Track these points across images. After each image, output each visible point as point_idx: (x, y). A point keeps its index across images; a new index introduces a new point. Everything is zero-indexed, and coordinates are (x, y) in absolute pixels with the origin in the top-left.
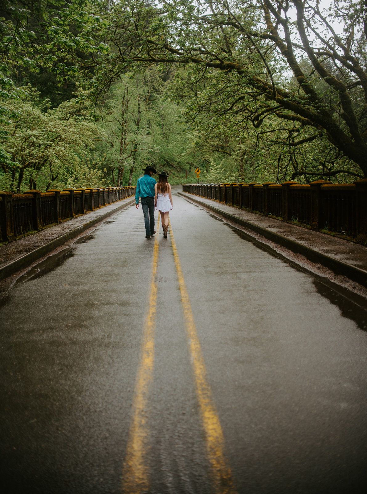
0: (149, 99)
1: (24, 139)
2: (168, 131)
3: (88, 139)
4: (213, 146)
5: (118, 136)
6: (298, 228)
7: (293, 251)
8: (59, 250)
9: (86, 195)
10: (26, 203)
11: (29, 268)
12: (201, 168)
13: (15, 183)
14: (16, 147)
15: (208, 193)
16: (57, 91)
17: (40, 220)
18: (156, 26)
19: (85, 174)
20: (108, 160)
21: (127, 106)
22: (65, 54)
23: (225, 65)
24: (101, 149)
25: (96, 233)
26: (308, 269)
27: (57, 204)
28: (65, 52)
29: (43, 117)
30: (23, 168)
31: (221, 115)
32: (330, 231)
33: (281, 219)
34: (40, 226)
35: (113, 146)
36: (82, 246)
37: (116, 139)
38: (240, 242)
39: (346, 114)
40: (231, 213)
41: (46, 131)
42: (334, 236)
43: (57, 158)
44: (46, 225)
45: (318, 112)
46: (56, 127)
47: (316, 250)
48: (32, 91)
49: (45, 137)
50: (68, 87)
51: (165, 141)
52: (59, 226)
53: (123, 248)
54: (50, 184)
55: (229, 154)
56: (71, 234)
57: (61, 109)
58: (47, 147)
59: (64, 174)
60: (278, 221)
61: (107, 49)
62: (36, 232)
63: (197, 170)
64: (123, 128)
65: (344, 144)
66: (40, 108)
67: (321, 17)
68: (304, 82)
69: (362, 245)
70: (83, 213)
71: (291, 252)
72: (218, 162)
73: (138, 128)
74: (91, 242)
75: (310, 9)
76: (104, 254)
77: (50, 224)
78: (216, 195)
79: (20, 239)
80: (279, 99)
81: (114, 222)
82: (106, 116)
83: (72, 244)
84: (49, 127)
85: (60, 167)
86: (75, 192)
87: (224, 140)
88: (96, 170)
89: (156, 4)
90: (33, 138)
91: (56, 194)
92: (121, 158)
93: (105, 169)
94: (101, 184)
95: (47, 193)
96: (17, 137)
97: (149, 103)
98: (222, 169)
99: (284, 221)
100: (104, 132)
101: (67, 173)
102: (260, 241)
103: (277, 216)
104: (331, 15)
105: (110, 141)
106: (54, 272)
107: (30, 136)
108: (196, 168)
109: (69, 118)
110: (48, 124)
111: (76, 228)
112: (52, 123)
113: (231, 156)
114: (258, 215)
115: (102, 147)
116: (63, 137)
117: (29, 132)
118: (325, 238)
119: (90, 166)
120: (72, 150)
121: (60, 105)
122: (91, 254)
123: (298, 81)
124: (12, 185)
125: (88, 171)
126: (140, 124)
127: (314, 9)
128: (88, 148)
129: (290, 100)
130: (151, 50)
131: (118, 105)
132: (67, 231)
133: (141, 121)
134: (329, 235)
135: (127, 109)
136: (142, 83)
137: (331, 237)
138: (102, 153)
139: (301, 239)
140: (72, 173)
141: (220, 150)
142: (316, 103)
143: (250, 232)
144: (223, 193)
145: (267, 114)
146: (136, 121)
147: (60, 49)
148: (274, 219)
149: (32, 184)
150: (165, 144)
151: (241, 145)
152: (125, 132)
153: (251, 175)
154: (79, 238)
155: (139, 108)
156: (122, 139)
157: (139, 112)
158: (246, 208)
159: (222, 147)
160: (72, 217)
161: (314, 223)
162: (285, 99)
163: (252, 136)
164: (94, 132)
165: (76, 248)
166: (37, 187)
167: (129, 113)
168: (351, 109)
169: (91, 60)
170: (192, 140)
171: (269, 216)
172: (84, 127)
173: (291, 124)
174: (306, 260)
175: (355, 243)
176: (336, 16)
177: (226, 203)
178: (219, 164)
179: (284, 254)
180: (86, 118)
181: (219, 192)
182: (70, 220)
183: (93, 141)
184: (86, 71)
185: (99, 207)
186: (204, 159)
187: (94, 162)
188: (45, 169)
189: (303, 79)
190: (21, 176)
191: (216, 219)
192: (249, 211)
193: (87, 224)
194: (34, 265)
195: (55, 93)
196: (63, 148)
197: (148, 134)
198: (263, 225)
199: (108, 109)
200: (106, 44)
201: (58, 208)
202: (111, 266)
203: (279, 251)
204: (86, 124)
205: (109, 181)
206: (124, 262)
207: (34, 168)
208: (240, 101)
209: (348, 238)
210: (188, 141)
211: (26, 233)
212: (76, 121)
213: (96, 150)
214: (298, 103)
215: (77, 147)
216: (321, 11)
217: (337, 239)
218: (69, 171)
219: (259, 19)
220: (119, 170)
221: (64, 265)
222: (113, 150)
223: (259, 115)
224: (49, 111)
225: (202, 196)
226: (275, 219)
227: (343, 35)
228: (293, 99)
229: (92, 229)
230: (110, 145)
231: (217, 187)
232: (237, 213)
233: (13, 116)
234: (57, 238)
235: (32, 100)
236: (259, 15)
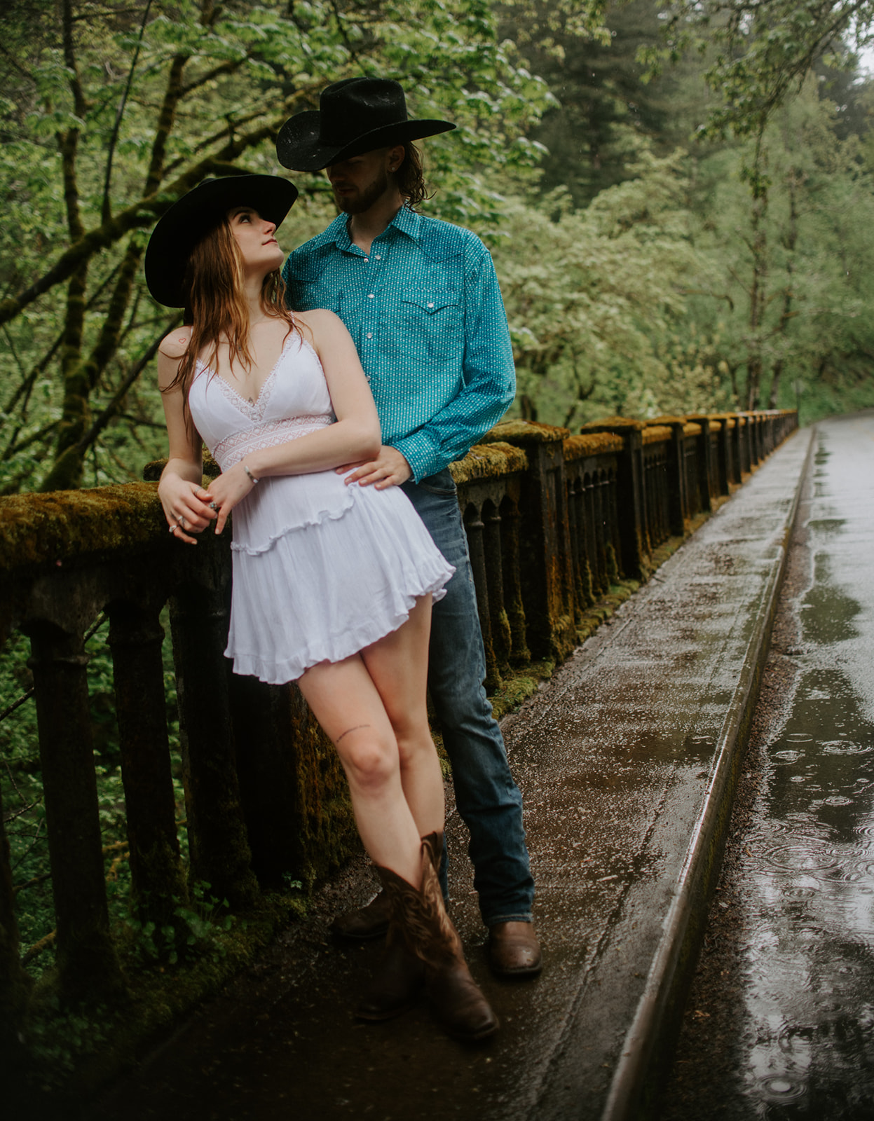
3: (668, 289)
5: (747, 279)
29: (554, 230)
35: (732, 306)
37: (739, 289)
41: (566, 266)
43: (601, 336)
46: (591, 255)
49: (563, 282)
57: (596, 213)
58: (570, 306)
64: (757, 256)
66: (543, 211)
70: (726, 493)
84: (576, 256)
88: (699, 369)
90: (532, 285)
92: (756, 336)
93: (722, 366)
100: (712, 271)
105: (725, 293)
107: (525, 280)
109: (621, 232)
110: (570, 247)
112: (578, 245)
116: (611, 280)
117: (522, 271)
121: (594, 202)
128: (671, 313)
135: (765, 208)
146: (786, 239)
152: (763, 266)
156: (756, 285)
157: (794, 216)
167: (770, 218)
182: (707, 520)
183: (681, 294)
187: (690, 348)
196: (613, 311)
204: (665, 246)
212: (639, 241)
213: (687, 318)
220: (750, 369)
222: (733, 317)
224: (567, 217)
230: (725, 304)
235: (523, 192)
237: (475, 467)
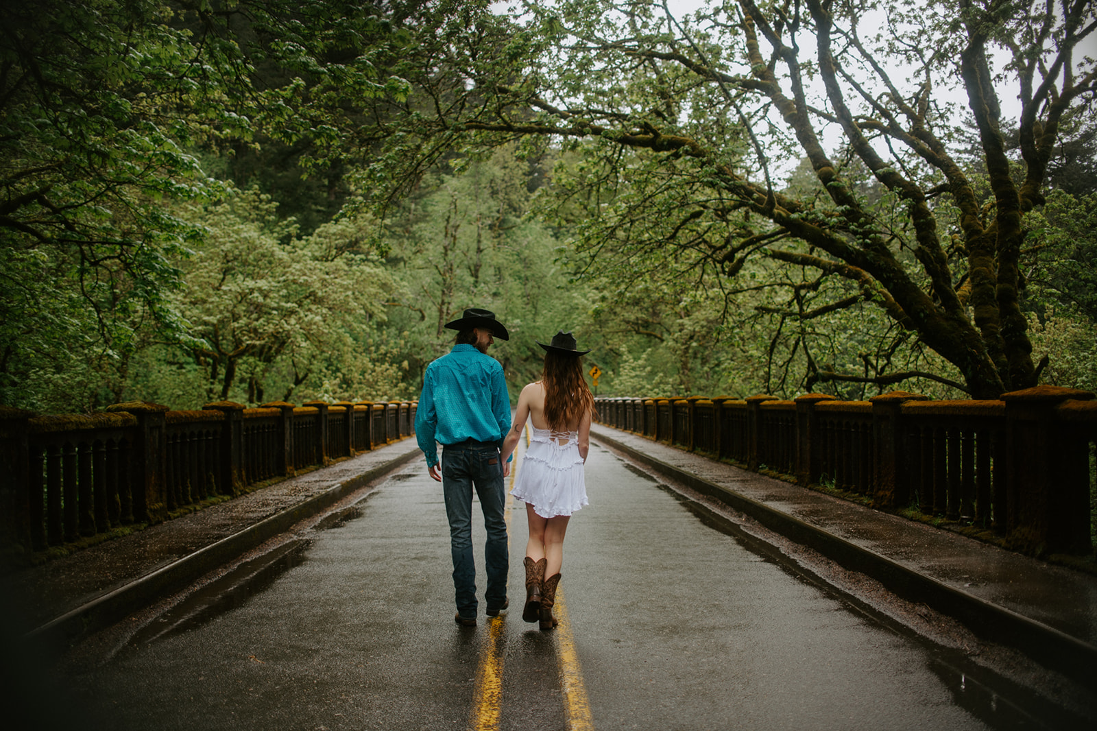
0: (499, 227)
1: (240, 298)
2: (536, 291)
3: (373, 301)
4: (628, 322)
5: (435, 297)
6: (838, 502)
7: (840, 564)
8: (272, 546)
9: (358, 415)
10: (204, 431)
11: (182, 597)
12: (600, 366)
13: (218, 388)
14: (221, 312)
15: (617, 417)
16: (316, 204)
17: (240, 471)
18: (516, 48)
19: (363, 373)
20: (414, 346)
21: (455, 238)
22: (318, 113)
23: (664, 141)
24: (401, 324)
25: (371, 502)
26: (898, 620)
27: (283, 434)
28: (319, 108)
29: (280, 253)
30: (234, 356)
31: (652, 250)
32: (925, 514)
33: (793, 479)
34: (239, 484)
35: (423, 318)
36: (329, 536)
37: (430, 304)
38: (704, 534)
39: (927, 250)
40: (672, 463)
41: (284, 281)
42: (939, 527)
43: (306, 337)
44: (255, 482)
45: (865, 245)
46: (305, 275)
47: (912, 566)
48: (261, 201)
49: (281, 293)
50: (336, 198)
51: (530, 311)
52: (286, 484)
53: (424, 544)
54: (290, 391)
55: (659, 338)
56: (307, 505)
57: (318, 240)
58: (286, 313)
59: (321, 371)
60: (787, 485)
61: (406, 90)
62: (226, 498)
63: (593, 371)
64: (444, 280)
65: (922, 315)
66: (275, 235)
67: (863, 53)
68: (834, 180)
69: (1026, 554)
70: (347, 455)
71: (837, 568)
72: (636, 355)
73: (477, 282)
74: (354, 524)
75: (839, 35)
76: (376, 560)
77: (265, 479)
78: (635, 422)
79: (183, 516)
80: (779, 214)
81: (414, 476)
82: (413, 257)
83: (308, 530)
84: (292, 274)
85: (314, 357)
86: (330, 408)
87: (651, 310)
88: (387, 365)
89: (517, 14)
90: (256, 294)
91: (282, 413)
92: (440, 342)
93: (405, 364)
94: (397, 395)
95: (261, 410)
96: (225, 292)
97: (500, 235)
98: (645, 367)
99: (800, 483)
100: (406, 290)
101: (327, 368)
102: (751, 533)
103: (781, 472)
104: (881, 50)
105: (418, 307)
106: (239, 612)
107: (252, 291)
108: (592, 365)
109: (335, 257)
110: (289, 267)
111: (323, 492)
112: (298, 266)
113: (665, 343)
114: (733, 468)
115: (402, 320)
116: (320, 294)
117: (250, 283)
118: (919, 533)
119: (374, 356)
120: (339, 323)
121: (317, 231)
122: (345, 560)
123: (820, 177)
124: (211, 391)
125: (370, 365)
126: (480, 275)
127: (846, 35)
128: (374, 320)
129: (802, 219)
130: (504, 105)
131: (437, 234)
132: (301, 497)
133: (481, 270)
134: (924, 523)
135: (454, 244)
136: (487, 193)
137: (932, 530)
138: (401, 330)
139: (861, 534)
140: (338, 370)
141: (641, 329)
142: (861, 225)
143: (723, 508)
144: (653, 419)
145: (751, 247)
146: (472, 268)
147: (309, 100)
148: (773, 478)
149: (255, 391)
150: (530, 317)
151: (686, 321)
152: (450, 288)
153: (703, 382)
154: (327, 515)
155: (479, 242)
156: (443, 303)
157: (479, 251)
158: (704, 451)
159: (646, 324)
160: (320, 464)
161: (881, 493)
162: (795, 216)
163: (713, 299)
164: (384, 286)
165: (315, 542)
166: (265, 397)
167: (458, 251)
168: (937, 241)
169: (375, 125)
170: (585, 308)
171: (762, 471)
172: (364, 276)
173: (797, 275)
174: (882, 591)
175: (1006, 549)
176: (892, 51)
177: (659, 438)
178: (639, 358)
179: (819, 570)
180: (370, 257)
181: (642, 415)
182: (317, 470)
183: (384, 306)
184: (363, 149)
185: (385, 442)
186: (608, 347)
187: (383, 349)
188: (282, 360)
189: (832, 174)
190: (230, 374)
191: (641, 474)
192: (712, 459)
193: (352, 480)
194: (197, 588)
195: (311, 210)
196: (318, 318)
197: (495, 295)
198: (752, 493)
199: (416, 244)
200: (404, 80)
201: (287, 443)
202: (388, 600)
203: (804, 562)
204: (367, 269)
205: (412, 389)
206: (423, 586)
207: (260, 356)
208: (692, 220)
209: (984, 534)
210: (577, 312)
211: (202, 502)
212: (347, 265)
213: (388, 324)
214: (823, 223)
215: (348, 318)
216: (861, 39)
217: (950, 535)
218: (331, 364)
219: (732, 55)
221: (270, 591)
222: (423, 325)
223: (735, 250)
224: (295, 241)
225: (605, 422)
226: (778, 478)
227: (907, 91)
228: (810, 217)
229: (364, 493)
230: (417, 315)
231: (638, 404)
232: (684, 462)
233: (193, 237)
234: (271, 515)
235: (261, 219)
236: (732, 47)
237: (100, 422)
